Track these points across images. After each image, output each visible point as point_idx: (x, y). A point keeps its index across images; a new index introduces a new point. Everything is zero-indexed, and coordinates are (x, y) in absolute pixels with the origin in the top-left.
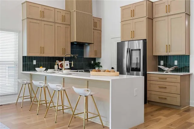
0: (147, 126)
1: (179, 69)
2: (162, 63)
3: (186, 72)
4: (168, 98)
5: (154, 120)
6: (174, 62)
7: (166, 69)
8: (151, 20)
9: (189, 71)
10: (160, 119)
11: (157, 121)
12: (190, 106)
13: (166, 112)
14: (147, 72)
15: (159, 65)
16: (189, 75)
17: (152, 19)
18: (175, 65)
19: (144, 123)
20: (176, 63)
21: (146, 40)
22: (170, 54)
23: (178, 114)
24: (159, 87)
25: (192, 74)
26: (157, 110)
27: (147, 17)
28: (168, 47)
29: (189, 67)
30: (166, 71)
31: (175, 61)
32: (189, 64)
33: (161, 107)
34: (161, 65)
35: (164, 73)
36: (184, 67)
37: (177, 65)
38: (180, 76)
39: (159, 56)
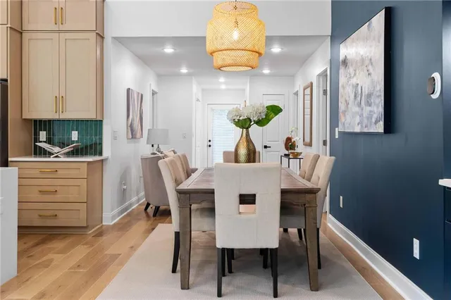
0: (27, 280)
1: (82, 149)
2: (43, 135)
3: (95, 154)
4: (60, 214)
5: (38, 264)
6: (70, 134)
7: (56, 149)
8: (18, 35)
9: (101, 154)
10: (51, 260)
11: (47, 265)
12: (104, 224)
13: (58, 245)
14: (10, 159)
15: (37, 140)
16: (102, 161)
17: (21, 33)
18: (73, 142)
19: (17, 276)
20: (75, 135)
21: (6, 80)
22: (63, 117)
23: (86, 244)
24: (40, 191)
25: (106, 159)
26: (37, 245)
27: (9, 25)
28: (59, 101)
29: (101, 144)
30: (56, 155)
31: (73, 132)
32: (101, 139)
33: (44, 236)
34: (41, 142)
35: (52, 159)
36: (91, 146)
37: (77, 142)
38: (86, 164)
39: (35, 121)
